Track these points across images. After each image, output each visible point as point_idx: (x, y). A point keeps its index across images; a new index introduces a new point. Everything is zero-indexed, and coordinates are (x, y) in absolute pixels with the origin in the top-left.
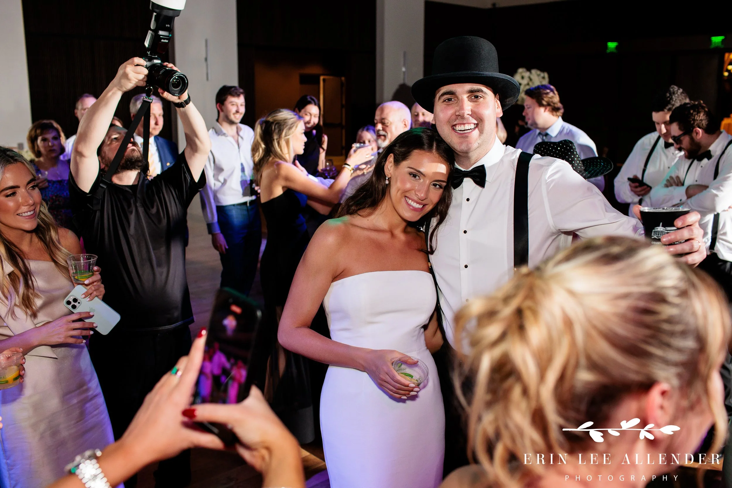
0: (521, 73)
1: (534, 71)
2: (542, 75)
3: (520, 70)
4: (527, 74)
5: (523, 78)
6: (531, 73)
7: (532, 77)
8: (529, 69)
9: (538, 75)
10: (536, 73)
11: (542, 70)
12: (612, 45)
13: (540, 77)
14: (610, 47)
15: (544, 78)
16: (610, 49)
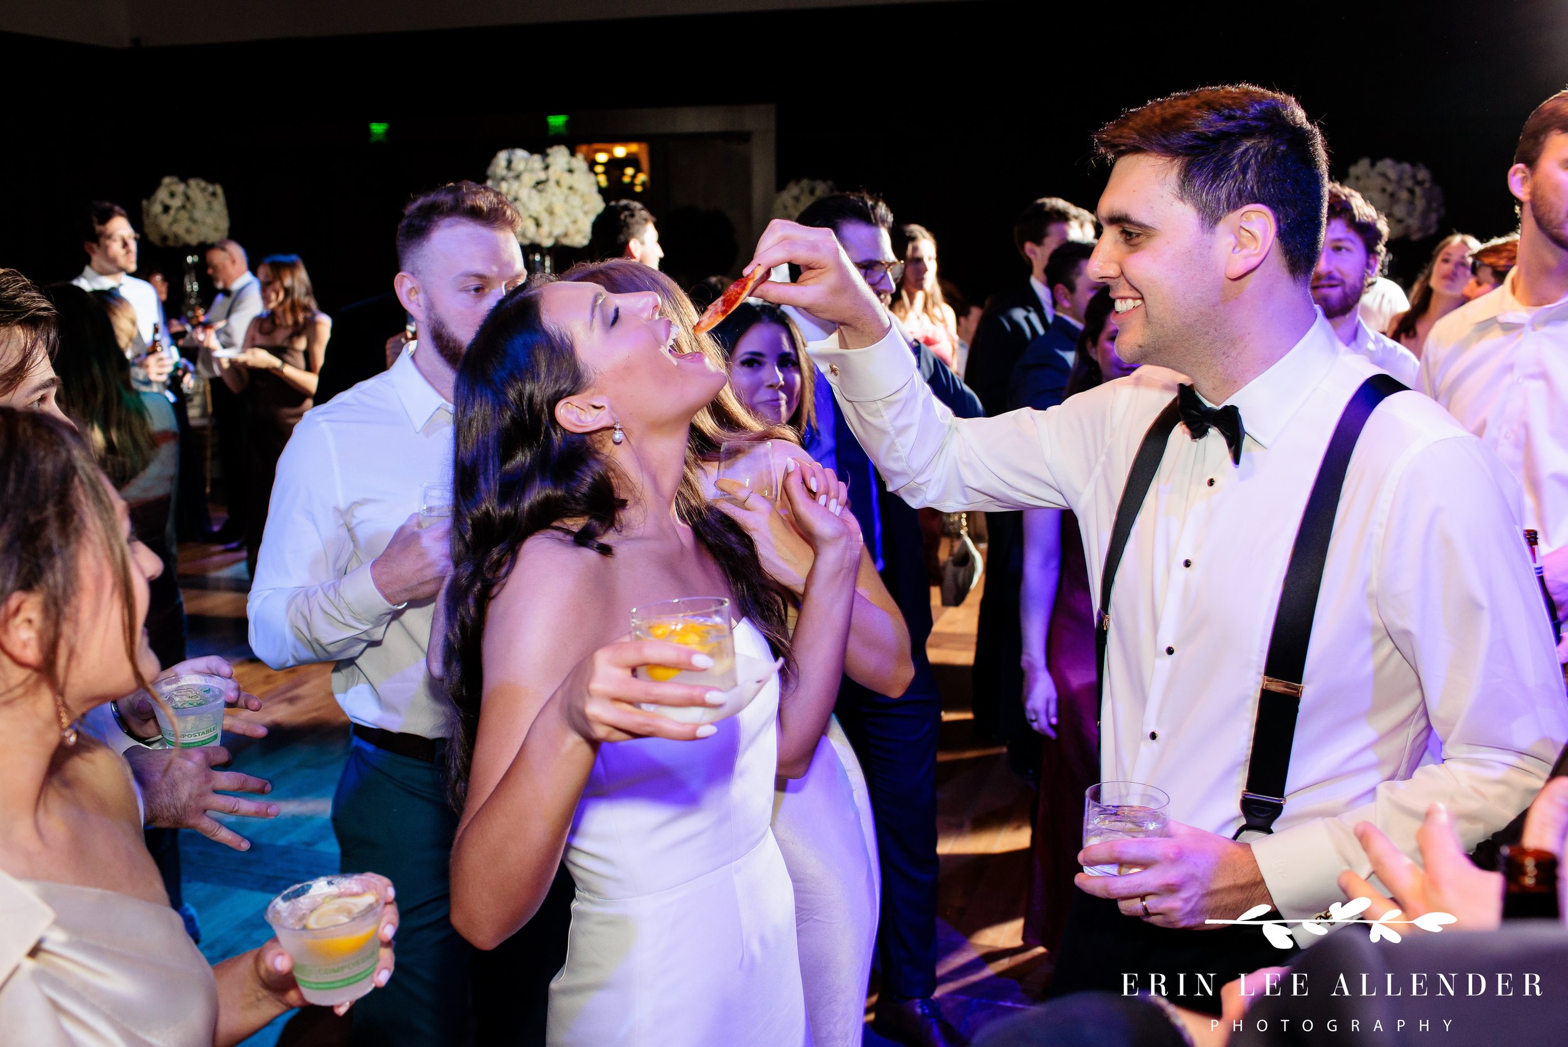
0: (168, 185)
1: (193, 182)
2: (211, 188)
3: (167, 180)
4: (180, 188)
5: (172, 195)
6: (188, 185)
7: (191, 193)
8: (184, 179)
9: (204, 190)
10: (198, 185)
11: (211, 180)
12: (378, 128)
13: (206, 193)
14: (375, 131)
15: (214, 194)
16: (375, 136)
